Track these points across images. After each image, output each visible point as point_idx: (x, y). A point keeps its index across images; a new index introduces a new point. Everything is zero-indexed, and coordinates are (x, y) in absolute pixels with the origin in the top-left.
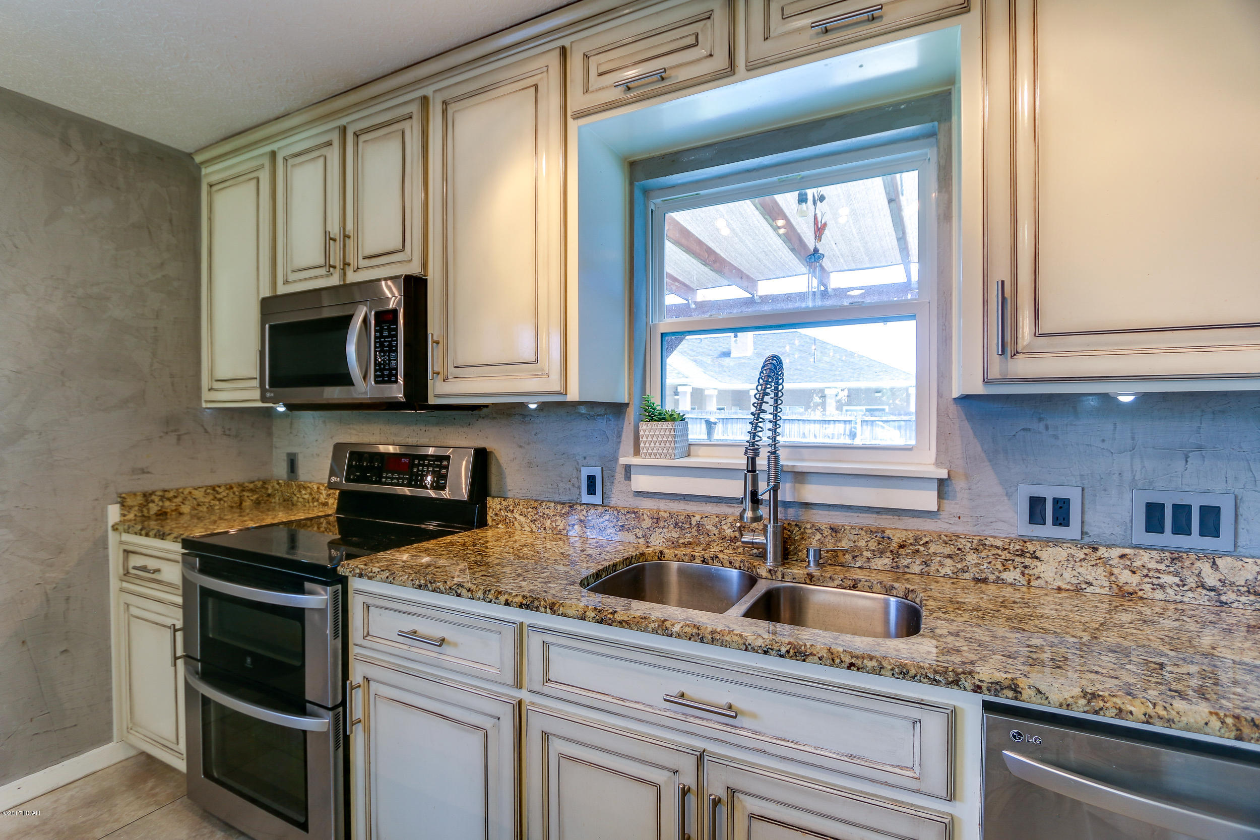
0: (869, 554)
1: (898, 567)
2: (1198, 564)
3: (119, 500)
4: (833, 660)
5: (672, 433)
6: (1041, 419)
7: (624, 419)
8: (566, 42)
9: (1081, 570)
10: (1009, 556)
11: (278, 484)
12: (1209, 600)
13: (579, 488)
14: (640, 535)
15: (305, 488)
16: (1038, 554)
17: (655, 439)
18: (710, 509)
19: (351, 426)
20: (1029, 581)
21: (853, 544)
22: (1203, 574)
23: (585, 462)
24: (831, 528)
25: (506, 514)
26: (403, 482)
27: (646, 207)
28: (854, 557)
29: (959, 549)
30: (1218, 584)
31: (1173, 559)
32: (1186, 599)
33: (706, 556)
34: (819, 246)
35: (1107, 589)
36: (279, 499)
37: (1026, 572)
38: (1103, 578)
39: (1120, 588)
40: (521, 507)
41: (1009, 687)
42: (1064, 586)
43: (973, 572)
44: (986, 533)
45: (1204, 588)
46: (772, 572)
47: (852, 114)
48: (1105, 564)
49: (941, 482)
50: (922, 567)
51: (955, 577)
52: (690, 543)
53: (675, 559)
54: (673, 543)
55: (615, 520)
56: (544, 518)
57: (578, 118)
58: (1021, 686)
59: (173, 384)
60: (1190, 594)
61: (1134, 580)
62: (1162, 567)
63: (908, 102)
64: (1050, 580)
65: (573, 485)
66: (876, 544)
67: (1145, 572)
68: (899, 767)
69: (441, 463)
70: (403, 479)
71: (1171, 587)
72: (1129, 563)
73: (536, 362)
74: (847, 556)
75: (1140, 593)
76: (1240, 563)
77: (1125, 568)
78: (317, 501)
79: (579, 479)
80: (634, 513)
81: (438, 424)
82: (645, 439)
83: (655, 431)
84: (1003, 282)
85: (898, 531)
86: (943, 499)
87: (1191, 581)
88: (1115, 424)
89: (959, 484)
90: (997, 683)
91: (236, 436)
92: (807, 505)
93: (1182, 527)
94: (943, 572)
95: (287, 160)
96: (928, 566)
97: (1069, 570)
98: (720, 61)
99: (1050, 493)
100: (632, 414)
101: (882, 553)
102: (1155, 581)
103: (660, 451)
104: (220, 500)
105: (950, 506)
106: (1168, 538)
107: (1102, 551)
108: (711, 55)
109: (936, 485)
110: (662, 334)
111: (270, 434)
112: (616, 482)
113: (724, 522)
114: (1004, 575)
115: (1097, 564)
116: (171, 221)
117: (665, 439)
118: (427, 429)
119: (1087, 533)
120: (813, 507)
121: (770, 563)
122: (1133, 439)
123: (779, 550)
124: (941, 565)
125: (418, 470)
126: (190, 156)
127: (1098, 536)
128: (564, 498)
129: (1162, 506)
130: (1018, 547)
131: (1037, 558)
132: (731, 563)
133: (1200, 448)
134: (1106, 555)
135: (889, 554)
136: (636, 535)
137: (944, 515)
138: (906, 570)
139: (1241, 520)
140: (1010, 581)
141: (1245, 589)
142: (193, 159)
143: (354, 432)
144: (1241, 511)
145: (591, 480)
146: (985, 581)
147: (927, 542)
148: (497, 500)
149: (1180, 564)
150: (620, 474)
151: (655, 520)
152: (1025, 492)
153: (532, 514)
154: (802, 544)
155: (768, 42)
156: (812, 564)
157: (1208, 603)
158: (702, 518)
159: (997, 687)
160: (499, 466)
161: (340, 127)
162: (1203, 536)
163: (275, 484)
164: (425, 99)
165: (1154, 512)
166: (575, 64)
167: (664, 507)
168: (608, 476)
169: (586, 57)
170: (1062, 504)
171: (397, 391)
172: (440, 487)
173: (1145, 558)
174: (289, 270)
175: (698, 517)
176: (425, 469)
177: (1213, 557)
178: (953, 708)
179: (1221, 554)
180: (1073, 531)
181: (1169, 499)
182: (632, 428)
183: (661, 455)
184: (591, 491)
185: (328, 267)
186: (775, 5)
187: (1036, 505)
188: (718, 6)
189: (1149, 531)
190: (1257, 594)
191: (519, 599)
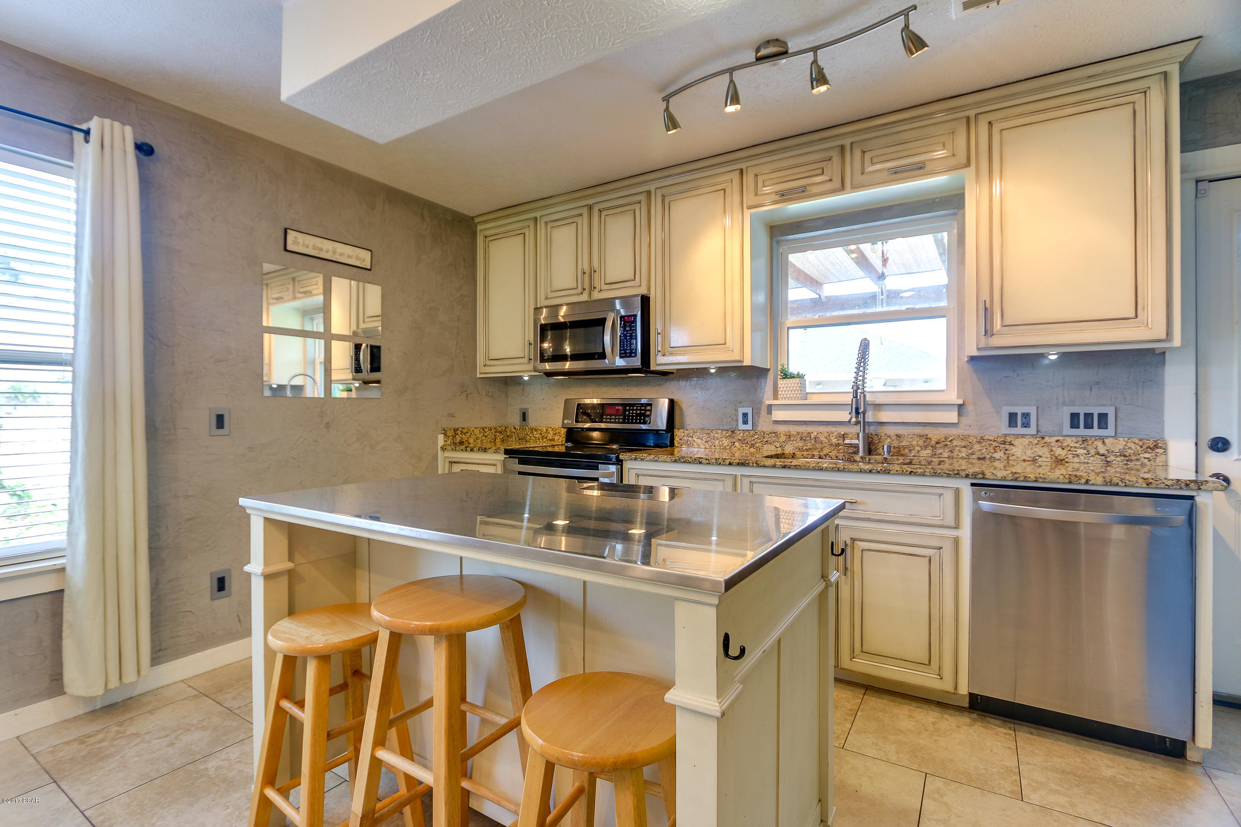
0: (919, 449)
1: (935, 455)
2: (1096, 443)
3: (443, 432)
4: (903, 471)
5: (799, 385)
6: (1015, 371)
7: (766, 377)
8: (743, 166)
9: (1036, 450)
10: (997, 444)
11: (515, 428)
12: (1101, 461)
13: (737, 421)
14: (778, 446)
15: (536, 430)
16: (1012, 442)
17: (788, 389)
19: (571, 389)
20: (1008, 458)
21: (909, 443)
22: (1098, 448)
23: (741, 405)
24: (896, 435)
25: (688, 438)
26: (619, 421)
27: (779, 251)
28: (910, 451)
29: (970, 442)
30: (1106, 452)
31: (1083, 441)
32: (1089, 461)
33: (821, 454)
34: (885, 271)
35: (1050, 458)
36: (515, 439)
37: (1007, 452)
38: (1047, 453)
39: (1056, 458)
40: (698, 434)
41: (981, 473)
42: (1027, 459)
43: (978, 454)
44: (985, 434)
45: (1099, 455)
46: (863, 458)
47: (908, 203)
48: (1048, 446)
49: (960, 406)
50: (949, 454)
51: (968, 457)
52: (810, 449)
53: (802, 457)
54: (799, 449)
55: (762, 438)
56: (714, 439)
57: (750, 209)
58: (986, 472)
59: (465, 362)
60: (1092, 458)
61: (1063, 453)
62: (1077, 445)
63: (940, 198)
64: (1019, 456)
65: (733, 419)
66: (923, 442)
67: (1069, 448)
68: (933, 516)
69: (646, 408)
70: (619, 419)
71: (1082, 455)
72: (1060, 444)
73: (725, 344)
74: (906, 450)
75: (1067, 460)
76: (1117, 441)
77: (1059, 447)
78: (546, 438)
79: (736, 415)
80: (774, 433)
81: (637, 386)
82: (782, 389)
83: (788, 384)
84: (985, 301)
85: (935, 434)
86: (961, 416)
87: (1093, 452)
88: (1054, 372)
89: (970, 408)
90: (976, 472)
91: (492, 397)
92: (882, 424)
93: (1089, 426)
94: (961, 455)
95: (547, 224)
96: (952, 453)
97: (1029, 450)
98: (836, 183)
99: (1019, 410)
100: (771, 376)
101: (926, 447)
102: (1074, 453)
103: (791, 396)
104: (486, 436)
105: (965, 421)
106: (1082, 431)
107: (1047, 439)
108: (831, 180)
109: (956, 408)
110: (788, 328)
111: (507, 396)
112: (761, 416)
113: (831, 436)
114: (995, 455)
115: (1044, 446)
116: (464, 260)
117: (794, 389)
119: (1040, 431)
120: (885, 424)
121: (861, 454)
122: (1063, 379)
123: (867, 449)
124: (960, 451)
125: (629, 413)
126: (473, 218)
127: (1046, 432)
128: (726, 427)
129: (1078, 414)
130: (1002, 439)
131: (1012, 444)
132: (837, 457)
133: (1098, 383)
134: (1049, 441)
135: (930, 448)
136: (775, 446)
137: (961, 425)
138: (940, 456)
139: (1118, 419)
140: (998, 458)
141: (1119, 454)
142: (474, 220)
143: (573, 393)
144: (1118, 415)
145: (745, 415)
146: (984, 458)
147: (952, 440)
148: (681, 431)
149: (1086, 443)
150: (764, 411)
151: (788, 437)
152: (1006, 410)
153: (706, 437)
154: (879, 445)
155: (864, 175)
156: (886, 453)
157: (1101, 462)
158: (818, 434)
159: (975, 476)
160: (681, 410)
161: (588, 205)
162: (1099, 428)
163: (512, 429)
164: (649, 193)
165: (1074, 417)
166: (749, 179)
167: (793, 429)
168: (756, 412)
169: (756, 175)
170: (1026, 416)
171: (636, 362)
172: (645, 423)
173: (1069, 441)
174: (549, 291)
175: (815, 434)
176: (635, 412)
177: (1103, 439)
178: (957, 488)
179: (1107, 437)
180: (1032, 430)
181: (1082, 411)
182: (772, 383)
183: (792, 398)
184: (745, 422)
185: (580, 289)
186: (867, 156)
187: (1012, 417)
188: (835, 154)
189: (1071, 428)
190: (1125, 456)
191: (737, 461)
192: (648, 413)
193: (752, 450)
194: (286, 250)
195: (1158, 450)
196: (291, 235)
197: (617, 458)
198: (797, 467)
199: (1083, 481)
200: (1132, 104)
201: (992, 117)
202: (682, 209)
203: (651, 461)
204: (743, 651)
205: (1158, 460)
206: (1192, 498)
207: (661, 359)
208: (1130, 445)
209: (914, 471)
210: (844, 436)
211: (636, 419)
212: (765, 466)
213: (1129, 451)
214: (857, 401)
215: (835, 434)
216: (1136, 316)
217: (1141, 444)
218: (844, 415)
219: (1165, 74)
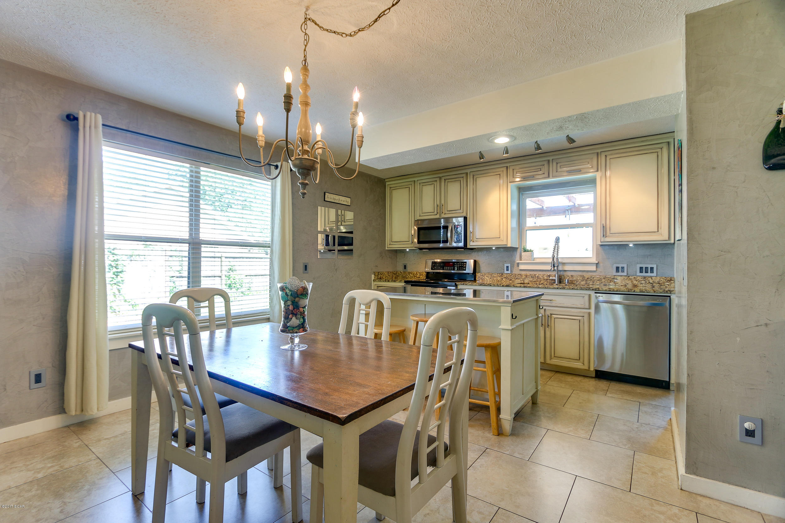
0: (580, 281)
1: (587, 283)
2: (649, 278)
3: (374, 274)
4: (569, 288)
5: (531, 255)
6: (618, 250)
7: (517, 251)
8: (508, 165)
9: (626, 281)
10: (611, 279)
11: (401, 272)
13: (504, 269)
14: (522, 279)
15: (411, 273)
16: (617, 278)
17: (526, 256)
18: (540, 273)
19: (429, 255)
20: (615, 285)
21: (576, 279)
22: (650, 280)
23: (506, 263)
24: (571, 276)
25: (482, 277)
27: (522, 198)
28: (577, 282)
29: (600, 278)
30: (652, 282)
31: (644, 278)
35: (631, 285)
37: (615, 282)
38: (631, 283)
39: (634, 284)
40: (487, 275)
42: (623, 285)
43: (604, 283)
44: (607, 275)
45: (650, 283)
46: (557, 285)
48: (631, 280)
49: (597, 264)
50: (592, 283)
51: (599, 285)
52: (535, 281)
54: (531, 281)
55: (515, 276)
56: (494, 277)
57: (511, 183)
59: (381, 242)
60: (647, 285)
61: (637, 283)
62: (642, 279)
64: (620, 284)
65: (502, 269)
66: (582, 278)
67: (639, 281)
68: (581, 305)
69: (463, 264)
70: (451, 268)
71: (644, 283)
72: (636, 279)
73: (500, 238)
74: (575, 281)
75: (638, 285)
76: (657, 278)
79: (504, 267)
80: (520, 275)
82: (523, 256)
83: (528, 254)
84: (603, 224)
85: (587, 275)
86: (597, 268)
87: (648, 282)
88: (633, 251)
89: (601, 265)
91: (391, 258)
92: (565, 271)
93: (646, 272)
94: (597, 284)
95: (420, 184)
97: (623, 281)
98: (546, 175)
99: (620, 266)
100: (519, 250)
101: (583, 280)
102: (641, 283)
103: (527, 259)
104: (389, 276)
105: (599, 270)
106: (644, 274)
107: (630, 277)
108: (544, 173)
109: (595, 265)
110: (526, 230)
111: (398, 258)
112: (515, 267)
113: (544, 276)
114: (610, 283)
115: (629, 280)
117: (529, 256)
118: (455, 255)
119: (628, 274)
120: (567, 271)
121: (556, 282)
122: (637, 254)
123: (559, 281)
124: (597, 282)
125: (456, 266)
127: (630, 274)
128: (500, 272)
129: (643, 267)
130: (613, 277)
132: (546, 284)
133: (650, 255)
135: (585, 281)
137: (597, 272)
138: (589, 284)
140: (611, 285)
141: (657, 283)
142: (385, 180)
143: (431, 257)
144: (658, 268)
145: (507, 267)
146: (606, 285)
147: (593, 277)
148: (479, 274)
150: (516, 266)
151: (526, 276)
152: (615, 266)
153: (490, 276)
154: (564, 279)
155: (557, 172)
156: (566, 283)
160: (479, 264)
161: (439, 177)
162: (650, 273)
163: (400, 272)
164: (467, 173)
165: (641, 268)
166: (510, 171)
167: (528, 273)
168: (512, 266)
169: (513, 169)
170: (623, 268)
171: (461, 244)
172: (463, 270)
173: (639, 278)
174: (421, 213)
175: (538, 275)
176: (459, 265)
177: (651, 277)
178: (590, 294)
179: (653, 276)
180: (625, 274)
181: (644, 266)
182: (519, 254)
183: (529, 260)
184: (507, 270)
185: (436, 213)
186: (559, 165)
187: (617, 268)
188: (546, 163)
189: (640, 273)
190: (659, 284)
191: (506, 285)
192: (465, 266)
193: (510, 282)
194: (324, 200)
195: (672, 281)
196: (327, 194)
197: (455, 284)
198: (529, 287)
199: (633, 291)
200: (657, 153)
201: (607, 153)
202: (482, 182)
203: (470, 285)
204: (516, 317)
205: (672, 285)
206: (670, 296)
207: (472, 243)
208: (662, 279)
209: (574, 288)
210: (549, 276)
211: (459, 269)
212: (517, 287)
213: (661, 282)
214: (554, 262)
215: (546, 275)
216: (658, 231)
217: (665, 279)
218: (549, 267)
219: (668, 143)
